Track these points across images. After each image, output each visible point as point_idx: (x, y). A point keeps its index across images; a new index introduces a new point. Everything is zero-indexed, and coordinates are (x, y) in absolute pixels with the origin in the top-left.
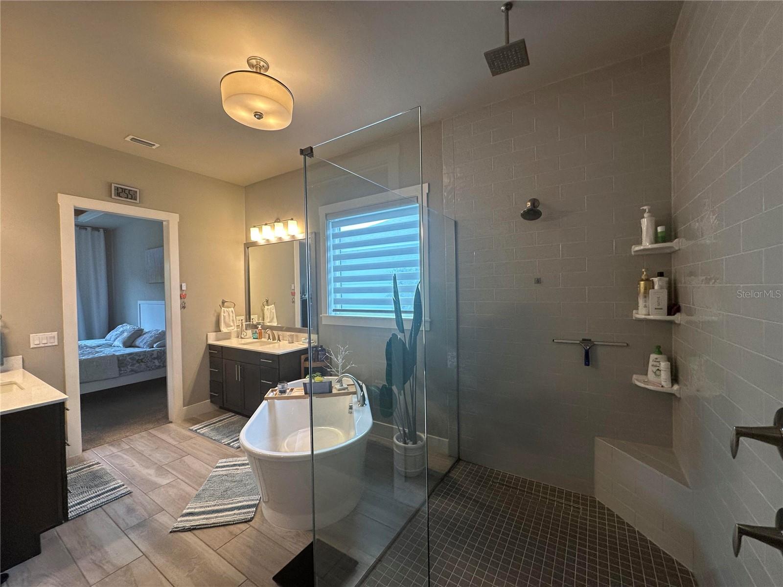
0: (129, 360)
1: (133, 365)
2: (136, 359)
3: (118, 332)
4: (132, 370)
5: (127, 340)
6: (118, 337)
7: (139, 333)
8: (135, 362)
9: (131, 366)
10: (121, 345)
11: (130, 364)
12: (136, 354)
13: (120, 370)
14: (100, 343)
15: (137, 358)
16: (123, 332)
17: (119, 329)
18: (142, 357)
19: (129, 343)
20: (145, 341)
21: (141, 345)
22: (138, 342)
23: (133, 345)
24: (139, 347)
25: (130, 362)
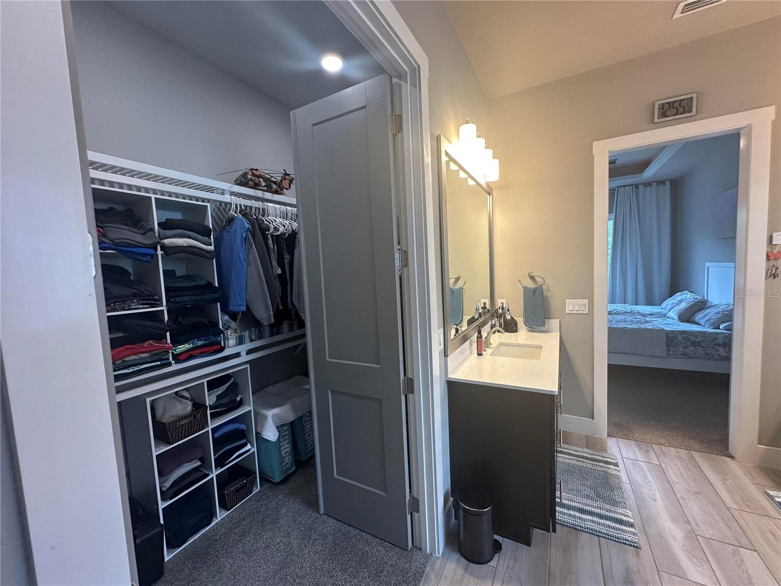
0: (682, 340)
1: (686, 347)
2: (690, 340)
3: (675, 301)
4: (683, 354)
5: (684, 312)
6: (674, 307)
7: (701, 305)
8: (688, 344)
9: (682, 348)
10: (676, 318)
11: (682, 345)
12: (693, 333)
13: (668, 350)
14: (653, 310)
15: (693, 339)
16: (681, 301)
17: (678, 296)
18: (700, 339)
19: (687, 316)
20: (707, 318)
21: (702, 321)
22: (698, 317)
23: (691, 319)
24: (699, 324)
25: (682, 343)
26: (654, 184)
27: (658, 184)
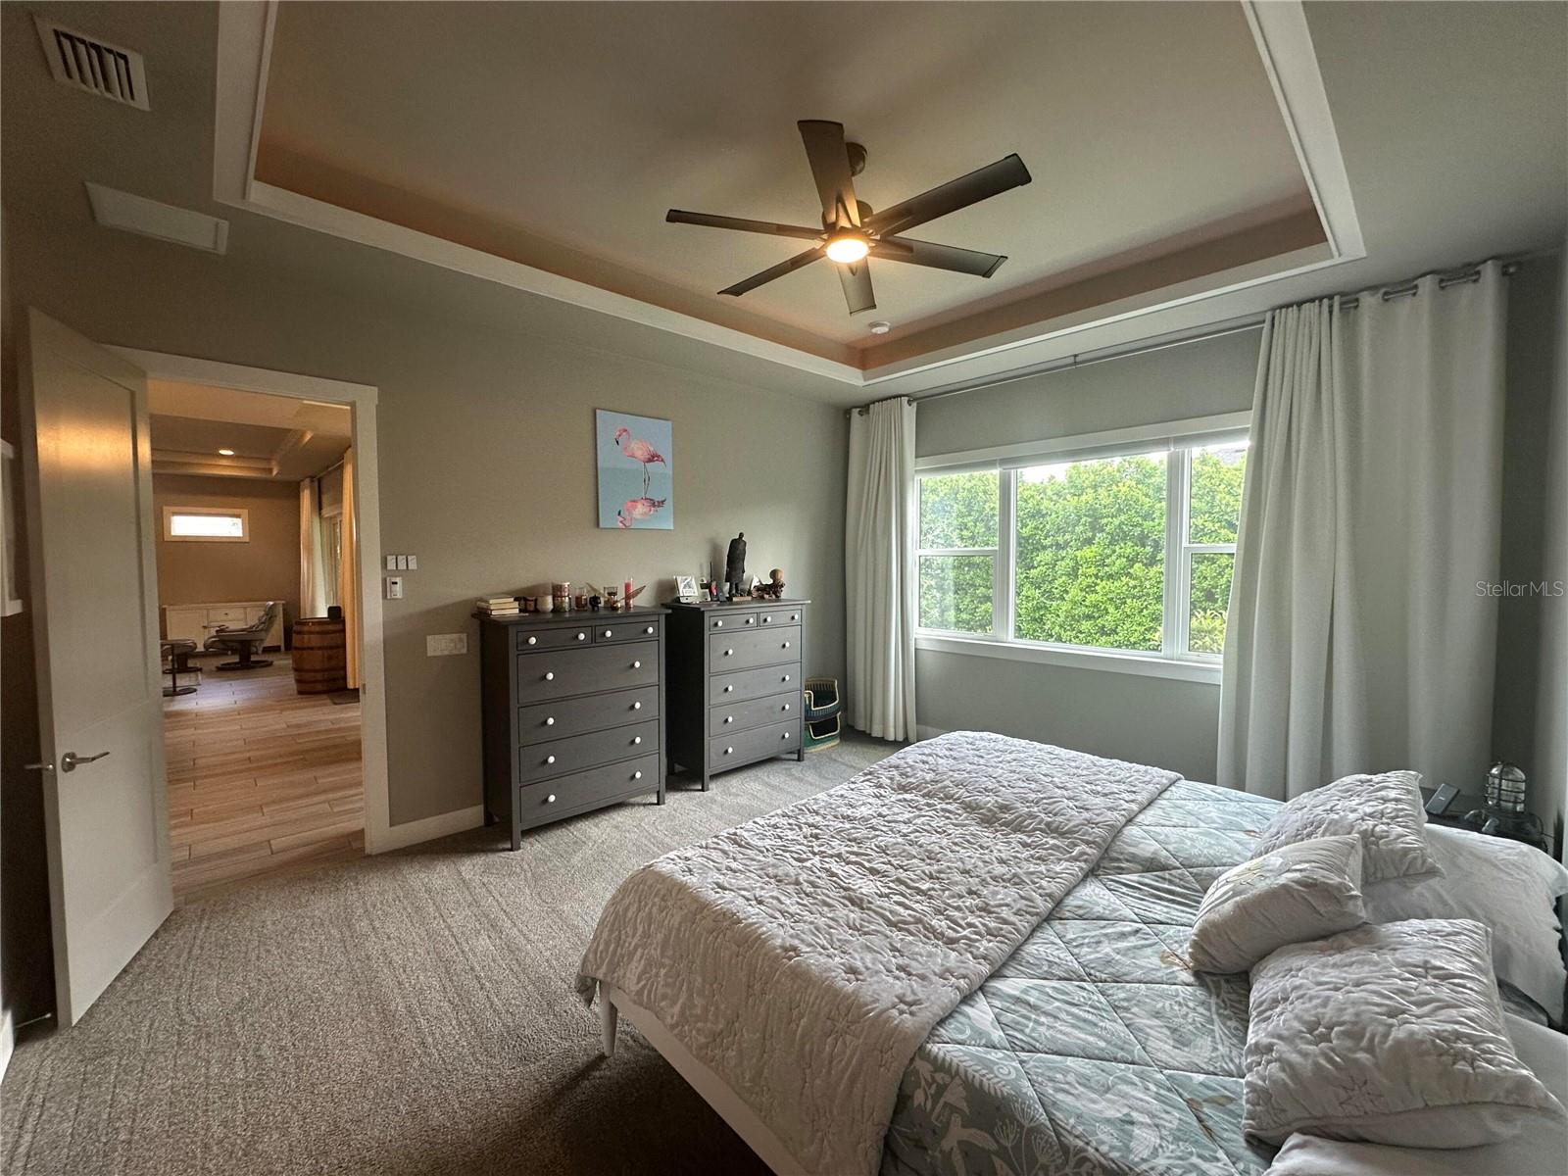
26: (1426, 285)
27: (1442, 285)
